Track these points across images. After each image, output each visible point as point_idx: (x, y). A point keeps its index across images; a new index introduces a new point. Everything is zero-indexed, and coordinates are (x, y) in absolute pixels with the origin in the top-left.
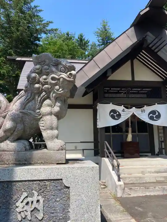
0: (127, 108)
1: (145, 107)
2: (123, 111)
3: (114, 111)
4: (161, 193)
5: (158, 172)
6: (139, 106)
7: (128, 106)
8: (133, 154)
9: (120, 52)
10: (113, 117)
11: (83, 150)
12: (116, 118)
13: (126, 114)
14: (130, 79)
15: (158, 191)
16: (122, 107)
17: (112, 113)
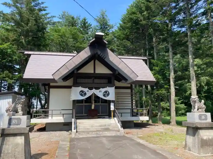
0: (90, 89)
1: (101, 89)
2: (88, 91)
3: (82, 91)
4: (95, 136)
5: (101, 126)
6: (97, 88)
7: (91, 89)
8: (94, 117)
9: (81, 61)
10: (81, 95)
11: (63, 114)
12: (83, 95)
13: (89, 93)
14: (93, 72)
15: (94, 134)
16: (87, 89)
17: (81, 93)
